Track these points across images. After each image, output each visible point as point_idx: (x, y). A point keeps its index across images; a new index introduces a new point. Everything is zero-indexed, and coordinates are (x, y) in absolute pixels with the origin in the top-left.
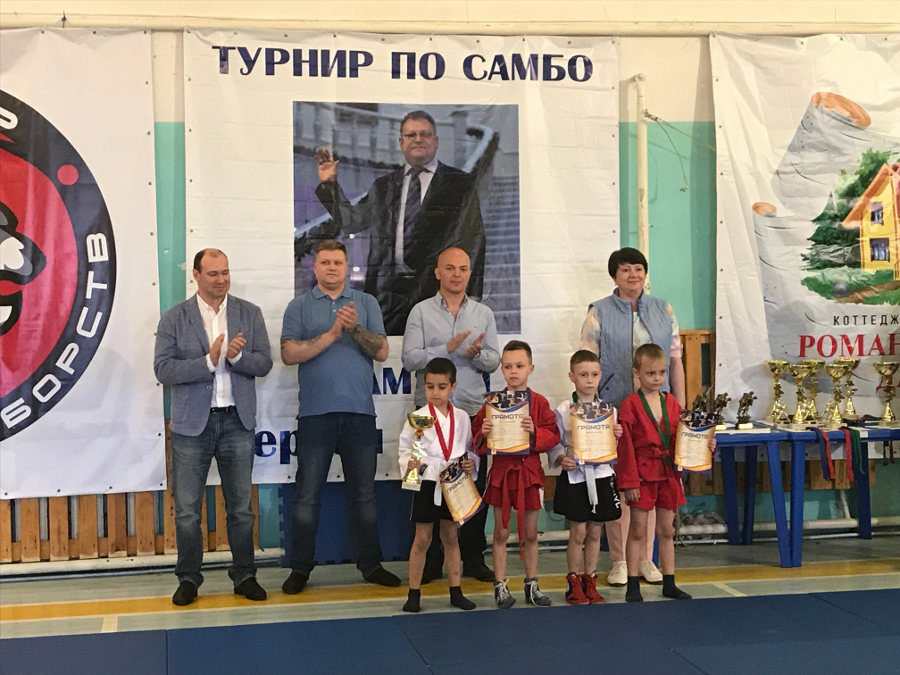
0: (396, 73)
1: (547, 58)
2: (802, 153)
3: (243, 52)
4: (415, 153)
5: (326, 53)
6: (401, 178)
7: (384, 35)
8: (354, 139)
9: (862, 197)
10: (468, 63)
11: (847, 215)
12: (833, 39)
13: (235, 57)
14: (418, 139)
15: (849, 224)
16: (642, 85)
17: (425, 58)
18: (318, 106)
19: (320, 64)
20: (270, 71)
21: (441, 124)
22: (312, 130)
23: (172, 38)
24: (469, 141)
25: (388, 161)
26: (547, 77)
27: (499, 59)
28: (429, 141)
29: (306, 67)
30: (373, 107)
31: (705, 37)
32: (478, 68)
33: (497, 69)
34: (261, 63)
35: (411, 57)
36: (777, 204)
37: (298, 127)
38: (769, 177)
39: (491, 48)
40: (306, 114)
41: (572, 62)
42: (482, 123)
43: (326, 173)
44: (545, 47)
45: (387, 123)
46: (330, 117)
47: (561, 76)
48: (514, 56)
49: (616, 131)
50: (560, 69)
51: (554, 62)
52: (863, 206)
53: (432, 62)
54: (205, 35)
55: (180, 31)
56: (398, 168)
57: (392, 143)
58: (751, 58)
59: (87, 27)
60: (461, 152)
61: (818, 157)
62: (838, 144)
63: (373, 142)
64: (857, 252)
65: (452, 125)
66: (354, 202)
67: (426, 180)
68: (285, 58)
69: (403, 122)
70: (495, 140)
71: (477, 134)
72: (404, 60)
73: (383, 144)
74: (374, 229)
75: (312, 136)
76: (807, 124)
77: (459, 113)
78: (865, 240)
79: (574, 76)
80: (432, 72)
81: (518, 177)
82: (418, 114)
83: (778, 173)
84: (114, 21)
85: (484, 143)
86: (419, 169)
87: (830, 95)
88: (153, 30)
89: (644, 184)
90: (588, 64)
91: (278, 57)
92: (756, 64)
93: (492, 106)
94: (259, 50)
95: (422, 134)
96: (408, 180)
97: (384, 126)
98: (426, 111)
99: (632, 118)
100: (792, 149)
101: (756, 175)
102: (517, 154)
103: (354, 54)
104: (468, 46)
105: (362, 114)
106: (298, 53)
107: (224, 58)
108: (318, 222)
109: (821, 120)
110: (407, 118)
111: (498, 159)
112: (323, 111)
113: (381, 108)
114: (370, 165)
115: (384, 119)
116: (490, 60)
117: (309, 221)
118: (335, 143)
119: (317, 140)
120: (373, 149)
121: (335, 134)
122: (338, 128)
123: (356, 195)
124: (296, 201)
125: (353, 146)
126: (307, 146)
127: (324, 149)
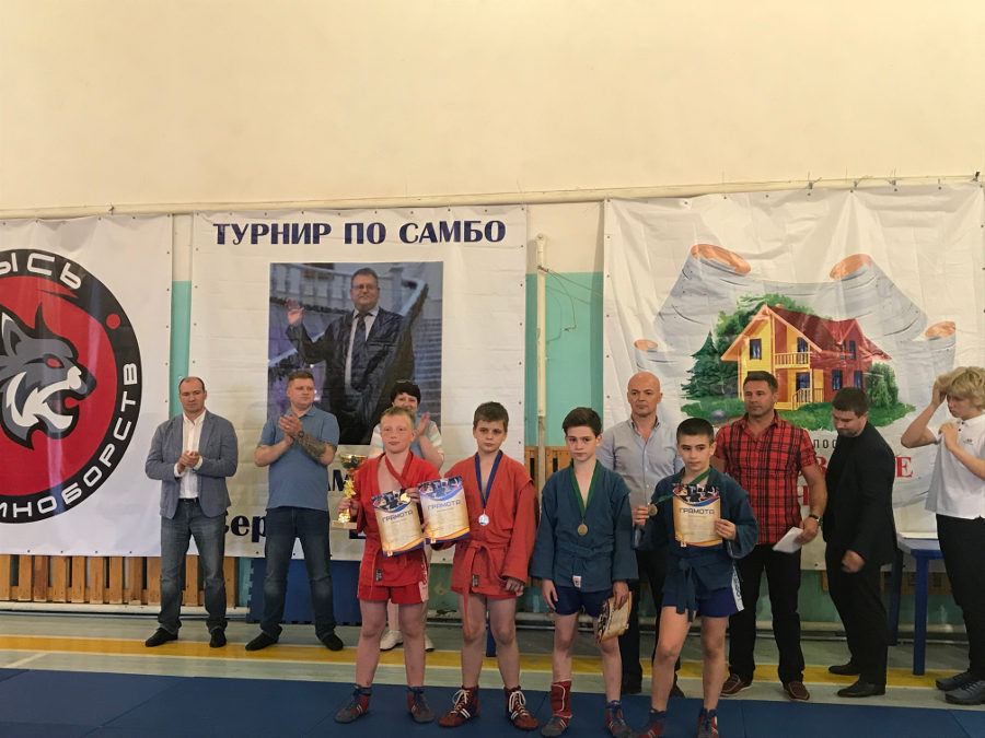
0: (348, 240)
1: (468, 224)
2: (684, 297)
3: (236, 227)
4: (362, 301)
5: (296, 226)
7: (339, 210)
8: (315, 290)
9: (741, 336)
10: (403, 231)
11: (725, 351)
13: (230, 234)
14: (365, 290)
15: (728, 358)
17: (371, 227)
18: (288, 266)
19: (292, 235)
20: (254, 241)
22: (284, 286)
23: (189, 217)
24: (405, 291)
26: (467, 239)
27: (429, 226)
28: (373, 291)
29: (280, 237)
30: (330, 266)
31: (601, 201)
32: (411, 233)
33: (426, 234)
34: (248, 236)
35: (360, 226)
36: (659, 341)
37: (273, 282)
38: (651, 318)
39: (422, 218)
40: (279, 272)
41: (489, 227)
42: (415, 276)
43: (294, 318)
44: (465, 215)
45: (341, 278)
46: (296, 275)
47: (479, 237)
48: (441, 223)
49: (524, 281)
50: (478, 232)
51: (473, 227)
52: (742, 344)
53: (376, 229)
54: (209, 216)
55: (192, 214)
57: (344, 294)
58: (641, 218)
59: (128, 214)
60: (398, 300)
61: (697, 300)
62: (717, 290)
63: (330, 293)
64: (734, 384)
65: (391, 279)
66: (314, 339)
67: (369, 322)
68: (265, 231)
69: (353, 277)
70: (425, 290)
71: (412, 285)
72: (354, 229)
73: (337, 294)
75: (284, 290)
76: (687, 272)
77: (396, 269)
78: (742, 373)
79: (489, 237)
80: (376, 239)
81: (440, 320)
82: (365, 271)
83: (660, 314)
84: (148, 209)
85: (417, 293)
86: (364, 313)
87: (711, 247)
88: (173, 215)
89: (541, 324)
90: (502, 227)
91: (260, 230)
92: (645, 223)
93: (423, 263)
94: (247, 226)
95: (369, 286)
96: (355, 323)
97: (339, 280)
98: (371, 267)
100: (674, 293)
101: (640, 317)
102: (441, 301)
103: (317, 226)
104: (404, 216)
105: (321, 272)
106: (275, 227)
107: (222, 234)
108: (285, 356)
109: (701, 268)
110: (356, 274)
111: (427, 306)
112: (292, 270)
113: (336, 267)
114: (328, 310)
115: (338, 275)
116: (422, 227)
117: (279, 354)
118: (301, 295)
119: (287, 292)
120: (329, 298)
121: (301, 288)
122: (303, 283)
123: (316, 335)
124: (270, 339)
125: (315, 297)
126: (280, 296)
127: (292, 299)
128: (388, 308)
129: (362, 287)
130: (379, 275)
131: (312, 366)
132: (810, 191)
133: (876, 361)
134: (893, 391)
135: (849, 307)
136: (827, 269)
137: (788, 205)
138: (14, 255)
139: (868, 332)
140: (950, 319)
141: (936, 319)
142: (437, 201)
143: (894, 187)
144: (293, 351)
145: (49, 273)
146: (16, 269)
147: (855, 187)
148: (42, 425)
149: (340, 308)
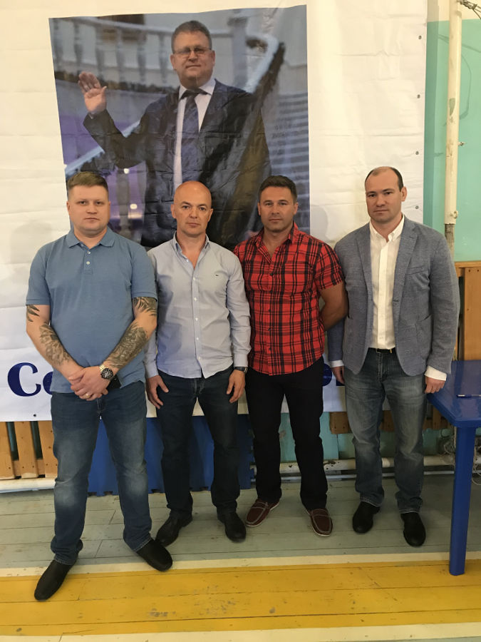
4: (190, 73)
6: (175, 106)
8: (120, 59)
14: (192, 55)
18: (77, 22)
21: (217, 36)
22: (73, 53)
24: (251, 55)
30: (138, 19)
37: (57, 49)
40: (64, 32)
42: (264, 30)
43: (93, 102)
45: (156, 38)
46: (89, 34)
49: (424, 31)
56: (171, 98)
57: (163, 63)
60: (242, 67)
63: (141, 61)
65: (230, 36)
66: (126, 133)
67: (203, 103)
69: (174, 35)
70: (281, 52)
71: (259, 45)
73: (153, 64)
75: (74, 59)
77: (237, 19)
81: (307, 94)
82: (192, 25)
85: (268, 58)
86: (194, 91)
89: (455, 92)
95: (198, 50)
96: (183, 104)
97: (153, 41)
98: (200, 20)
99: (442, 15)
102: (305, 66)
105: (127, 29)
108: (88, 158)
110: (178, 31)
111: (284, 76)
112: (83, 28)
113: (147, 20)
114: (141, 89)
115: (152, 33)
117: (79, 157)
118: (100, 66)
119: (79, 62)
120: (142, 70)
121: (100, 56)
122: (101, 48)
123: (128, 125)
124: (62, 135)
125: (120, 68)
126: (69, 70)
127: (88, 73)
128: (228, 81)
129: (188, 50)
130: (211, 31)
131: (126, 171)
144: (97, 151)
149: (159, 84)
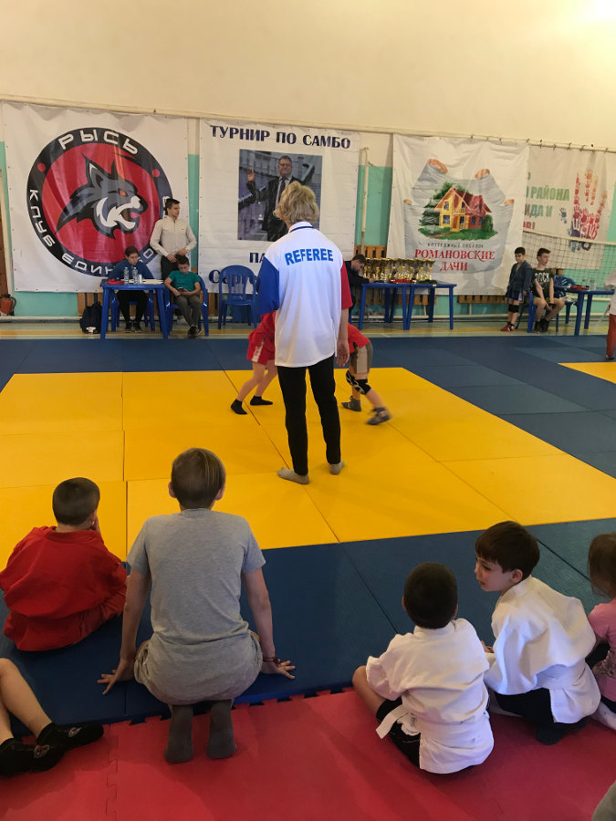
0: (278, 140)
1: (334, 138)
3: (222, 128)
4: (284, 172)
5: (252, 131)
6: (278, 182)
7: (274, 125)
8: (261, 165)
10: (305, 138)
12: (438, 138)
13: (219, 131)
14: (285, 167)
15: (436, 210)
16: (368, 152)
17: (289, 135)
18: (249, 152)
19: (249, 135)
20: (231, 137)
22: (246, 161)
23: (194, 121)
24: (304, 168)
25: (274, 175)
26: (334, 146)
27: (316, 137)
28: (289, 168)
29: (245, 136)
30: (269, 153)
31: (392, 134)
32: (308, 140)
33: (315, 141)
34: (228, 133)
35: (284, 134)
36: (412, 200)
37: (241, 159)
38: (410, 190)
39: (313, 133)
40: (244, 154)
41: (343, 140)
42: (309, 162)
43: (251, 178)
44: (333, 134)
46: (253, 156)
47: (339, 146)
48: (322, 136)
49: (357, 168)
50: (339, 143)
51: (336, 140)
52: (442, 203)
53: (291, 137)
54: (207, 121)
55: (198, 119)
56: (278, 178)
57: (275, 168)
58: (408, 144)
59: (162, 114)
60: (300, 173)
61: (427, 183)
63: (268, 167)
64: (438, 220)
65: (298, 162)
66: (260, 190)
68: (237, 132)
69: (280, 160)
70: (313, 169)
71: (307, 166)
72: (281, 135)
73: (272, 168)
74: (267, 201)
75: (246, 163)
76: (425, 171)
77: (301, 157)
78: (441, 215)
79: (343, 146)
80: (291, 141)
81: (321, 184)
82: (286, 157)
83: (413, 188)
84: (173, 113)
85: (309, 170)
86: (285, 178)
87: (435, 160)
88: (187, 118)
89: (366, 190)
90: (349, 141)
91: (234, 131)
92: (409, 146)
93: (313, 156)
94: (228, 128)
95: (287, 165)
96: (280, 183)
97: (273, 160)
98: (288, 156)
99: (363, 164)
100: (419, 180)
101: (406, 189)
102: (321, 175)
103: (263, 132)
104: (305, 131)
105: (265, 156)
106: (242, 130)
107: (214, 131)
108: (247, 197)
109: (431, 170)
110: (281, 158)
111: (314, 176)
112: (251, 154)
113: (272, 154)
114: (268, 176)
115: (273, 158)
116: (313, 138)
119: (248, 165)
120: (268, 169)
121: (255, 163)
122: (256, 161)
124: (239, 188)
125: (261, 168)
126: (245, 167)
127: (250, 168)
129: (284, 165)
132: (471, 140)
133: (487, 213)
134: (492, 225)
135: (480, 191)
136: (473, 174)
137: (463, 145)
138: (95, 131)
139: (485, 201)
140: (512, 198)
141: (508, 198)
142: (319, 126)
143: (500, 142)
145: (116, 143)
146: (96, 139)
147: (488, 140)
148: (119, 226)
